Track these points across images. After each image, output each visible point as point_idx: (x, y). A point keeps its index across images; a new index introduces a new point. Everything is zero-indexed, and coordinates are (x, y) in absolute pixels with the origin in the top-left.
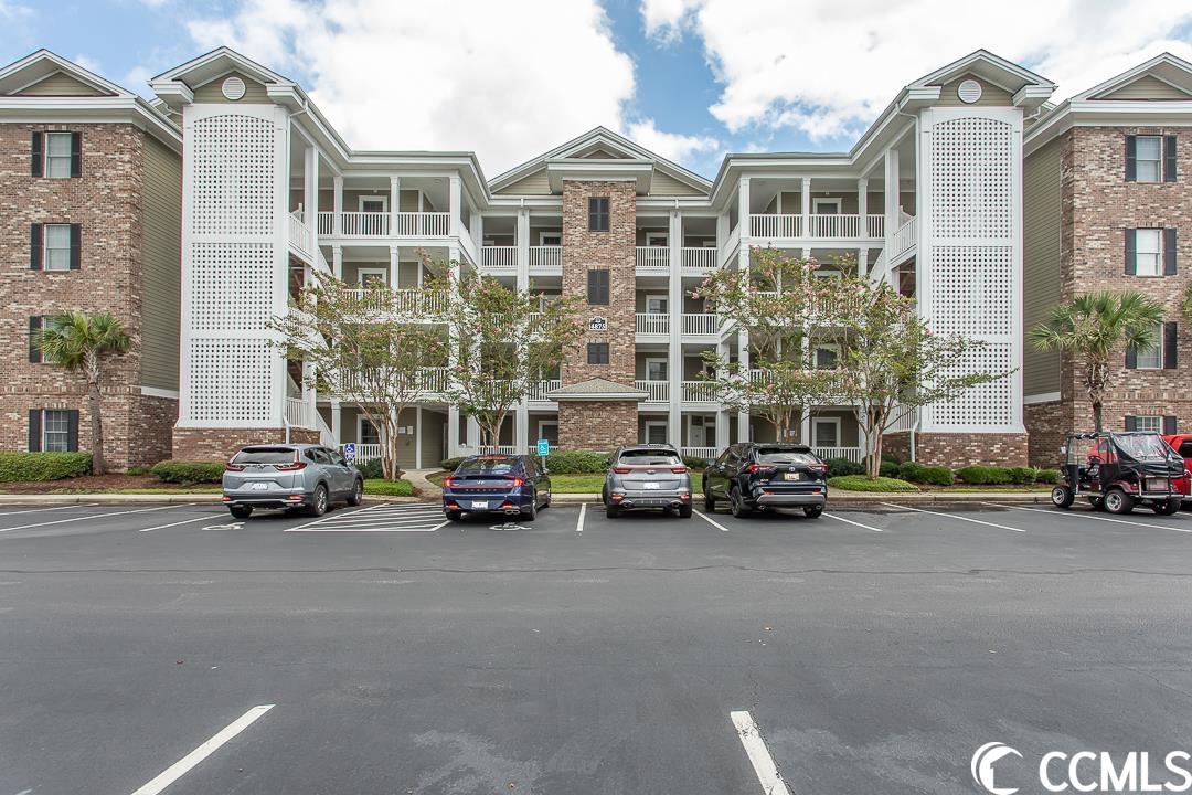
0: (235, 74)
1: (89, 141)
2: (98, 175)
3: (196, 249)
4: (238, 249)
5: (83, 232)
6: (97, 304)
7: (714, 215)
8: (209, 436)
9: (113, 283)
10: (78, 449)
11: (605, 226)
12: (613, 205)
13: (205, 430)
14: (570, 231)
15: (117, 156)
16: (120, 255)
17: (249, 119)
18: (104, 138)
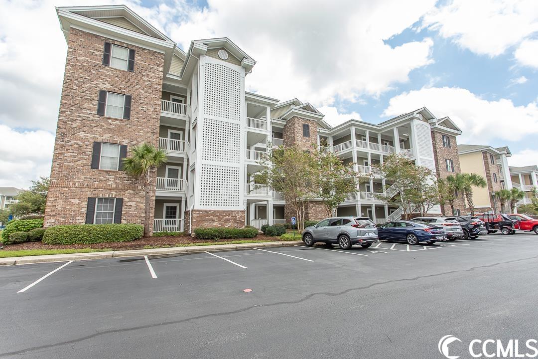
0: (223, 49)
1: (140, 56)
2: (144, 74)
3: (205, 121)
4: (222, 124)
5: (132, 100)
6: (139, 140)
7: (327, 136)
8: (211, 214)
9: (149, 130)
10: (120, 222)
11: (308, 136)
12: (310, 128)
13: (210, 211)
14: (297, 135)
15: (155, 67)
16: (154, 116)
17: (228, 69)
18: (149, 57)
